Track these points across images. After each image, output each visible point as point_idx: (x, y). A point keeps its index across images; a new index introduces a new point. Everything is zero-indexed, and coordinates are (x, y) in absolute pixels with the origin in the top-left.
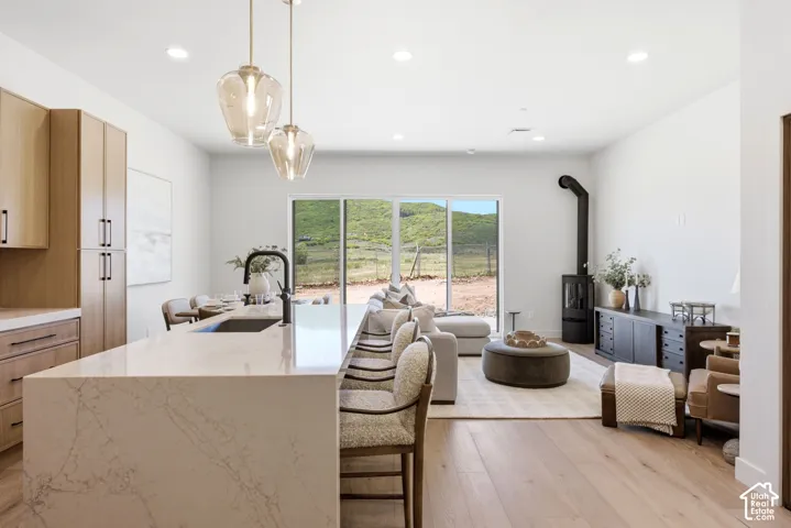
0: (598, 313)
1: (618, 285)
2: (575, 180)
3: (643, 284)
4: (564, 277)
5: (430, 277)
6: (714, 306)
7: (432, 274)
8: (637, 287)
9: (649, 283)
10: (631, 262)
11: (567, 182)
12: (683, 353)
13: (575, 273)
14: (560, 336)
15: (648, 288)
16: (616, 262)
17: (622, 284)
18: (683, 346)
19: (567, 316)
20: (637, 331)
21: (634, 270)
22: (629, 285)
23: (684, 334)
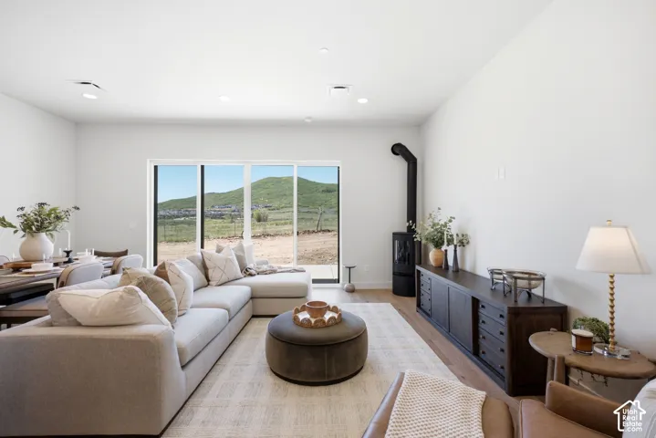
0: (419, 272)
1: (438, 244)
2: (404, 147)
3: (462, 244)
4: (394, 234)
5: (329, 231)
6: (544, 279)
7: (329, 228)
8: (456, 246)
9: (468, 243)
10: (450, 221)
11: (399, 150)
12: (504, 339)
13: (405, 230)
14: (391, 287)
15: (467, 246)
16: (436, 221)
17: (442, 243)
18: (505, 330)
19: (396, 271)
20: (453, 298)
21: (454, 229)
22: (448, 245)
23: (505, 313)
